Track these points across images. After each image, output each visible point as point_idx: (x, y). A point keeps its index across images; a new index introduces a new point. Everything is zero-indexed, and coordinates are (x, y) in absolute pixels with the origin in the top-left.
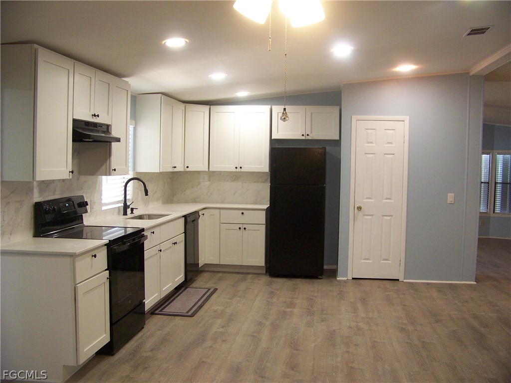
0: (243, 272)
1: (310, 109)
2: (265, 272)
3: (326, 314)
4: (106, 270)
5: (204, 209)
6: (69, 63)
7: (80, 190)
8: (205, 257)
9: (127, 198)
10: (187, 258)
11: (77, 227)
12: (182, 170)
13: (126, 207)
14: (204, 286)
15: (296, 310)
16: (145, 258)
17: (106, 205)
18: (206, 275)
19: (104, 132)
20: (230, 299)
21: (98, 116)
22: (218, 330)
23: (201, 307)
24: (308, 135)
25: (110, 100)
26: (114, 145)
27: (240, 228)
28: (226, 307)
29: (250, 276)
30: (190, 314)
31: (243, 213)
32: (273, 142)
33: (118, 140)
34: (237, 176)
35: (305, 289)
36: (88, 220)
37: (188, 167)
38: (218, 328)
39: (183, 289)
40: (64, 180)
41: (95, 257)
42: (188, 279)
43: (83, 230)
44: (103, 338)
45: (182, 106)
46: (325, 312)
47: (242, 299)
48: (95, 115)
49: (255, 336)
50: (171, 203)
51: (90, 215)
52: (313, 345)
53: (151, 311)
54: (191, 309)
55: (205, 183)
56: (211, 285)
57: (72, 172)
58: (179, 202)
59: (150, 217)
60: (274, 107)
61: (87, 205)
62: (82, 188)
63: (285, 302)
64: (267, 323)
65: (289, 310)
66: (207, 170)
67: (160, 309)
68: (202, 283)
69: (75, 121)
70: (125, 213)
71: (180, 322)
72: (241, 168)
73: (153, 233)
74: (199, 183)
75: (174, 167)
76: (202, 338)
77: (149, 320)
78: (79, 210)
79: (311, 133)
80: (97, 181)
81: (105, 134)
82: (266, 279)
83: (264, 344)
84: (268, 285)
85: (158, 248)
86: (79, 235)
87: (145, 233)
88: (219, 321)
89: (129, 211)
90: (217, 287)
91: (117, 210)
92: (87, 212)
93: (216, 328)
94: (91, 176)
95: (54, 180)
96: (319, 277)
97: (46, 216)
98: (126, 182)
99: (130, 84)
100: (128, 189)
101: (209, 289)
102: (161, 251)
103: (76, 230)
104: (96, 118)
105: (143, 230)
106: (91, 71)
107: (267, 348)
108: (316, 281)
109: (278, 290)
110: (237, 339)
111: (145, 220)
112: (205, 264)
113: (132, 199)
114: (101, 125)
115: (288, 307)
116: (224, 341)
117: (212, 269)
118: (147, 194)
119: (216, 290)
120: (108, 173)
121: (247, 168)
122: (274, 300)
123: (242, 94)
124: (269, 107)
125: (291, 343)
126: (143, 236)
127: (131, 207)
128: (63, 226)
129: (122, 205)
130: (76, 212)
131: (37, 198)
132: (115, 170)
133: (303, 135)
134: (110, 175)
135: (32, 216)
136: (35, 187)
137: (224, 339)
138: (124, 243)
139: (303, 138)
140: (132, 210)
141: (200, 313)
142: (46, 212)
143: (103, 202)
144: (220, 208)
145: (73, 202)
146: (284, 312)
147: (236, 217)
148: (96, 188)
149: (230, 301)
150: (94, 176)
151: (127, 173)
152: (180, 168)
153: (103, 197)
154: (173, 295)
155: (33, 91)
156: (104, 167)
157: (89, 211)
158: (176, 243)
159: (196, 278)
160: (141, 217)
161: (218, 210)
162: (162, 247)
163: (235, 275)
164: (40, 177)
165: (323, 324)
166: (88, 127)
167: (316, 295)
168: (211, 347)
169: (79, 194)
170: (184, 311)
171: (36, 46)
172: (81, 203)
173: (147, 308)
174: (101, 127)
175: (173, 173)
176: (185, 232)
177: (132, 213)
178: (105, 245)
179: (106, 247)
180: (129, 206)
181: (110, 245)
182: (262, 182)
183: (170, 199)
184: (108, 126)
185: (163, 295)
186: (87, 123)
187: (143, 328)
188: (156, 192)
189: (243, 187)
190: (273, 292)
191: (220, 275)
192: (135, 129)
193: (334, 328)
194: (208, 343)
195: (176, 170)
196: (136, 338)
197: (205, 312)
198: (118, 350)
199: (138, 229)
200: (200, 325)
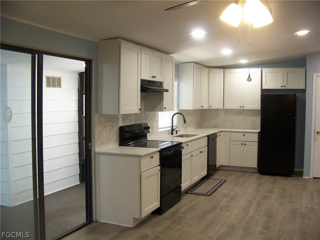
0: (243, 171)
1: (286, 70)
2: (257, 172)
3: (292, 198)
4: (159, 166)
5: (220, 132)
6: (138, 48)
7: (145, 120)
8: (221, 161)
9: (174, 125)
10: (209, 161)
11: (144, 141)
12: (207, 108)
13: (173, 130)
14: (219, 179)
15: (273, 195)
16: (182, 160)
17: (161, 128)
18: (220, 172)
19: (159, 86)
20: (234, 187)
21: (155, 77)
22: (224, 204)
23: (216, 190)
24: (285, 86)
25: (162, 68)
26: (165, 93)
27: (242, 144)
28: (231, 191)
29: (248, 173)
30: (208, 194)
31: (244, 135)
32: (263, 91)
33: (167, 91)
34: (241, 112)
35: (281, 183)
36: (150, 137)
37: (211, 106)
38: (224, 203)
39: (206, 179)
40: (136, 114)
41: (152, 158)
42: (209, 174)
43: (147, 143)
44: (156, 204)
45: (207, 69)
46: (292, 197)
47: (241, 187)
48: (153, 77)
49: (247, 209)
50: (201, 128)
51: (151, 135)
52: (281, 217)
53: (186, 192)
54: (209, 192)
55: (222, 116)
56: (223, 178)
57: (140, 109)
58: (205, 128)
59: (187, 136)
60: (264, 69)
61: (150, 128)
62: (147, 119)
63: (268, 190)
64: (255, 202)
65: (270, 194)
66: (222, 108)
67: (192, 190)
68: (218, 177)
69: (142, 81)
70: (172, 134)
71: (202, 198)
72: (243, 107)
73: (188, 145)
74: (218, 116)
75: (202, 106)
76: (214, 208)
77: (184, 196)
78: (145, 131)
79: (287, 85)
80: (155, 114)
81: (160, 87)
82: (258, 175)
83: (251, 214)
84: (258, 179)
85: (190, 154)
86: (145, 145)
87: (183, 145)
88: (226, 199)
89: (174, 132)
90: (226, 179)
91: (167, 131)
92: (149, 132)
93: (223, 203)
94: (152, 112)
95: (130, 114)
96: (291, 176)
97: (126, 134)
98: (173, 115)
99: (174, 58)
100: (174, 119)
101: (222, 181)
102: (192, 156)
103: (143, 143)
104: (154, 79)
105: (181, 143)
106: (150, 52)
107: (253, 217)
108: (289, 178)
109: (264, 182)
110: (235, 210)
111: (184, 138)
112: (221, 165)
113: (177, 125)
114: (157, 82)
115: (269, 193)
116: (227, 210)
117: (224, 169)
118: (185, 123)
119: (226, 181)
120: (162, 110)
121: (247, 107)
122: (261, 188)
123: (244, 61)
124: (260, 69)
125: (268, 214)
126: (181, 147)
127: (176, 130)
128: (136, 140)
129: (171, 129)
130: (143, 132)
131: (121, 124)
132: (165, 108)
133: (282, 86)
134: (163, 111)
135: (118, 134)
136: (120, 118)
137: (227, 209)
138: (170, 151)
139: (282, 88)
140: (177, 131)
141: (215, 194)
142: (126, 132)
143: (159, 127)
144: (230, 132)
145: (141, 126)
146: (266, 196)
147: (240, 137)
148: (155, 118)
149: (233, 187)
150: (154, 112)
151: (173, 110)
152: (206, 107)
153: (159, 124)
154: (200, 183)
155: (118, 65)
156: (159, 106)
157: (150, 132)
158: (202, 152)
159: (214, 174)
160: (181, 136)
161: (229, 133)
162: (193, 154)
163: (238, 173)
164: (122, 112)
165: (289, 204)
166: (149, 84)
167: (287, 186)
168: (219, 214)
169: (145, 122)
170: (205, 192)
171: (120, 40)
172: (146, 127)
173: (183, 189)
174: (157, 83)
175: (202, 110)
176: (208, 146)
177: (176, 133)
178: (159, 151)
179: (159, 152)
180: (174, 130)
181: (161, 151)
182: (256, 116)
183: (200, 125)
184: (161, 83)
185: (193, 182)
186: (149, 82)
187: (180, 201)
188: (191, 121)
189: (244, 119)
190: (260, 183)
191: (230, 172)
192: (178, 84)
193: (296, 207)
194: (218, 211)
195: (203, 108)
196: (176, 206)
197: (218, 194)
198: (165, 212)
199: (179, 143)
200: (214, 201)
